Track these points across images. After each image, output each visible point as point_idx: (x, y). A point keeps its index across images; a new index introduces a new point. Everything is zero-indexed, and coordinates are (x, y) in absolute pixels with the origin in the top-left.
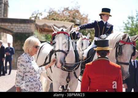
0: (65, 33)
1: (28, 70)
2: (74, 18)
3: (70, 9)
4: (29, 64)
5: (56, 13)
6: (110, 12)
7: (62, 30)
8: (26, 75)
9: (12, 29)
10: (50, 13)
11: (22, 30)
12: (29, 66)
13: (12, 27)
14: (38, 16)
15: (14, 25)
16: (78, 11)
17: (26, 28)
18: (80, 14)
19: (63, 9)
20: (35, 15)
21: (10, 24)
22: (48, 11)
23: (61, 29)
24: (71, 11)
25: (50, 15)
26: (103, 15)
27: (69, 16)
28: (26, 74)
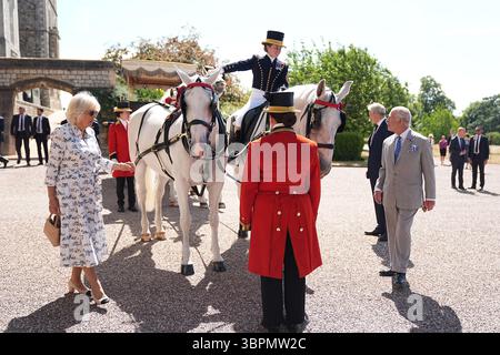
0: (204, 86)
1: (67, 155)
2: (189, 58)
3: (180, 40)
4: (70, 144)
5: (152, 49)
6: (281, 40)
7: (198, 79)
8: (65, 166)
9: (72, 80)
10: (141, 49)
11: (90, 82)
12: (70, 149)
13: (70, 77)
14: (119, 54)
15: (75, 72)
16: (194, 45)
17: (99, 77)
18: (199, 49)
19: (166, 41)
20: (114, 54)
21: (66, 72)
22: (137, 44)
23: (196, 77)
24: (182, 44)
25: (142, 53)
26: (270, 45)
27: (180, 54)
28: (65, 162)
